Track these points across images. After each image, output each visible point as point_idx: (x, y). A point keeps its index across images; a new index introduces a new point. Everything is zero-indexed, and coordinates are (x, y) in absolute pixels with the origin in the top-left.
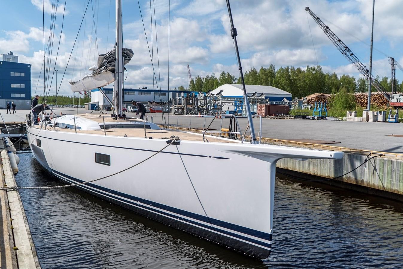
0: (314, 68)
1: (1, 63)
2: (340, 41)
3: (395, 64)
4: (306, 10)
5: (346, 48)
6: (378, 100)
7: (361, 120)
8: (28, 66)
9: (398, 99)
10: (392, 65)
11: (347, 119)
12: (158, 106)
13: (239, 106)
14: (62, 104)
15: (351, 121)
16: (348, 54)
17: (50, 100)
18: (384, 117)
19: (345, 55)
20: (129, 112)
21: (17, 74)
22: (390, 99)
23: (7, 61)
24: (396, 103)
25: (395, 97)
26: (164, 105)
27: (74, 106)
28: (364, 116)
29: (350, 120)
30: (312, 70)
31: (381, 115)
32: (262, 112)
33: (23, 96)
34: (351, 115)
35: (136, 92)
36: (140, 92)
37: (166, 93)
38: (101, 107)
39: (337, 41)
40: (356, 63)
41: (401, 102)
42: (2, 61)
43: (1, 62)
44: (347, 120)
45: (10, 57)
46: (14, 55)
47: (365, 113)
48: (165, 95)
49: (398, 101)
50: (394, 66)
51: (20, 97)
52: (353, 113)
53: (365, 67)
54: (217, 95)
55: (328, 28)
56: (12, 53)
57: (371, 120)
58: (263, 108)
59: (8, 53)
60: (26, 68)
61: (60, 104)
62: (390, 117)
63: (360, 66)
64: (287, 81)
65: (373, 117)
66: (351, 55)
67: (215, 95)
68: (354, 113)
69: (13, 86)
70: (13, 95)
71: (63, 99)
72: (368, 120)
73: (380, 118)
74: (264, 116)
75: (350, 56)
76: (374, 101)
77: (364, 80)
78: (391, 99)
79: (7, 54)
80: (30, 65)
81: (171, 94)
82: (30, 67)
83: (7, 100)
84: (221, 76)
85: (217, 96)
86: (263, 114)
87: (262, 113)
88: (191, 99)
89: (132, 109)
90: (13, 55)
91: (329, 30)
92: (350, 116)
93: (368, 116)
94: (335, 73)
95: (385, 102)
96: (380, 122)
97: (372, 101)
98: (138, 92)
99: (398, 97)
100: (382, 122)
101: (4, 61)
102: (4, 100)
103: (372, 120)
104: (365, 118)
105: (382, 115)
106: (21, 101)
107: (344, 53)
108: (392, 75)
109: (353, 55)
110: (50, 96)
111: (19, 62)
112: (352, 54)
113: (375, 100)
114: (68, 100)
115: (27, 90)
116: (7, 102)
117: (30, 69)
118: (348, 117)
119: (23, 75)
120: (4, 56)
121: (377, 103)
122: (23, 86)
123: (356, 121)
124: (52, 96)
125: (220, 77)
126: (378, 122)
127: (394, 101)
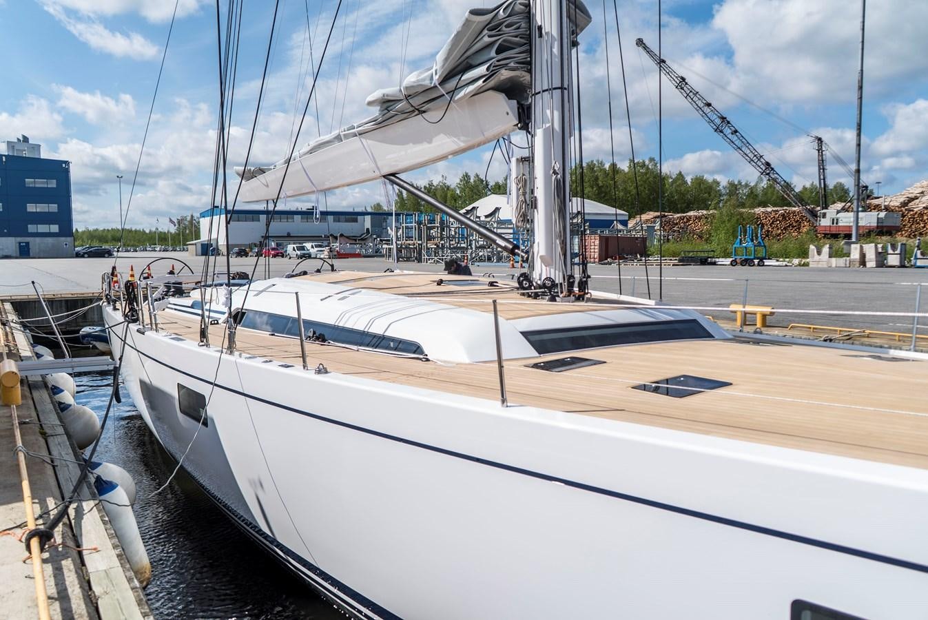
0: (644, 162)
1: (4, 160)
2: (709, 105)
3: (824, 149)
4: (637, 44)
5: (723, 118)
6: (778, 222)
7: (846, 264)
8: (64, 165)
9: (833, 220)
10: (819, 150)
11: (810, 263)
12: (350, 244)
13: (525, 241)
14: (133, 246)
15: (820, 266)
16: (727, 131)
17: (106, 236)
18: (903, 256)
19: (722, 134)
20: (290, 258)
21: (40, 183)
22: (817, 220)
23: (15, 155)
24: (830, 226)
25: (827, 215)
26: (363, 242)
27: (158, 249)
28: (855, 254)
29: (818, 264)
30: (640, 167)
31: (896, 252)
32: (592, 250)
33: (55, 228)
34: (819, 253)
35: (295, 216)
36: (303, 216)
37: (357, 218)
38: (223, 250)
39: (702, 105)
40: (743, 149)
41: (840, 224)
42: (4, 155)
43: (4, 158)
44: (811, 266)
45: (24, 146)
46: (30, 142)
47: (856, 248)
48: (356, 221)
49: (833, 224)
50: (822, 152)
51: (48, 231)
52: (826, 250)
53: (761, 157)
54: (486, 217)
55: (683, 79)
56: (26, 139)
57: (871, 264)
58: (594, 242)
59: (18, 139)
60: (60, 170)
61: (128, 246)
62: (919, 256)
63: (753, 155)
64: (593, 188)
65: (876, 257)
66: (732, 134)
67: (483, 218)
68: (828, 249)
69: (31, 208)
70: (31, 228)
71: (134, 235)
72: (863, 262)
73: (893, 259)
74: (597, 260)
75: (730, 135)
76: (771, 225)
77: (736, 185)
78: (820, 220)
79: (16, 141)
80: (67, 163)
81: (368, 218)
82: (69, 166)
83: (19, 239)
84: (461, 181)
85: (488, 219)
86: (596, 257)
87: (593, 254)
88: (434, 228)
89: (299, 253)
90: (28, 142)
91: (686, 84)
92: (817, 257)
93: (863, 256)
94: (680, 172)
95: (793, 227)
96: (894, 267)
97: (767, 225)
98: (300, 216)
99: (834, 216)
100: (899, 267)
101: (11, 154)
102: (13, 238)
103: (875, 262)
104: (856, 259)
105: (898, 251)
106: (50, 240)
107: (718, 130)
108: (819, 171)
109: (737, 134)
110: (106, 228)
111: (42, 157)
112: (736, 131)
113: (773, 223)
114: (144, 236)
115: (64, 218)
116: (20, 243)
117: (67, 171)
118: (813, 257)
119: (53, 184)
120: (10, 145)
121: (778, 229)
122: (54, 208)
123: (834, 265)
124: (110, 229)
125: (460, 184)
126: (886, 267)
127: (825, 222)
